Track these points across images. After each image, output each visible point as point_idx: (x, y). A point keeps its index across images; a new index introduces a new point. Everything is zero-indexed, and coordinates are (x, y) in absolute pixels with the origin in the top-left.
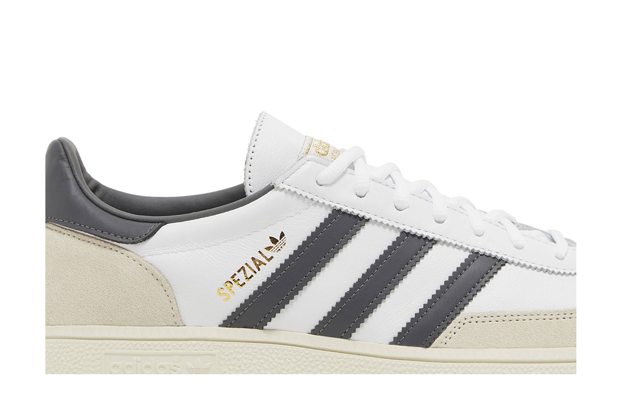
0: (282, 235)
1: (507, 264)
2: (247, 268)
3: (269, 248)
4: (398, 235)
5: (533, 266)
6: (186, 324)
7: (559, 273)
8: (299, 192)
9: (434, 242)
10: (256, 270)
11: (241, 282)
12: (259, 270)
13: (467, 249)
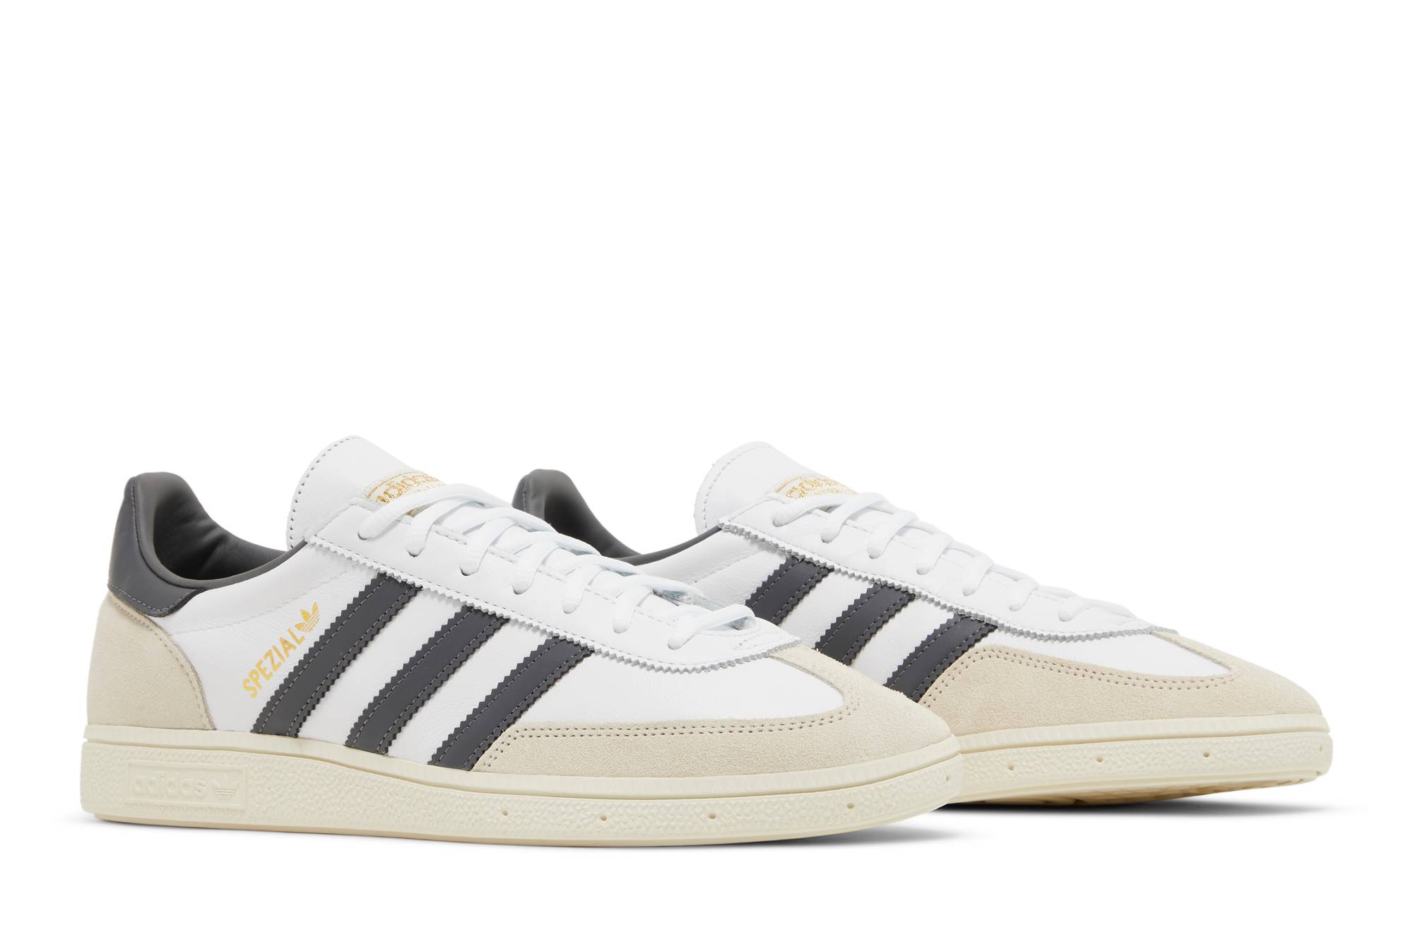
0: (315, 608)
1: (593, 655)
2: (275, 654)
3: (299, 626)
4: (458, 610)
5: (641, 661)
6: (217, 728)
7: (661, 669)
8: (333, 548)
9: (504, 621)
10: (284, 655)
11: (267, 672)
12: (288, 655)
13: (544, 632)
